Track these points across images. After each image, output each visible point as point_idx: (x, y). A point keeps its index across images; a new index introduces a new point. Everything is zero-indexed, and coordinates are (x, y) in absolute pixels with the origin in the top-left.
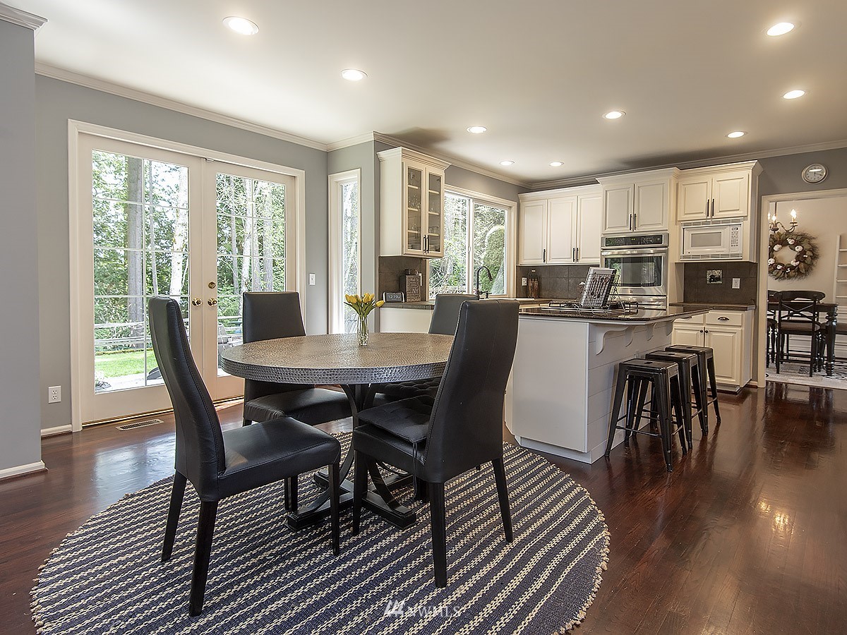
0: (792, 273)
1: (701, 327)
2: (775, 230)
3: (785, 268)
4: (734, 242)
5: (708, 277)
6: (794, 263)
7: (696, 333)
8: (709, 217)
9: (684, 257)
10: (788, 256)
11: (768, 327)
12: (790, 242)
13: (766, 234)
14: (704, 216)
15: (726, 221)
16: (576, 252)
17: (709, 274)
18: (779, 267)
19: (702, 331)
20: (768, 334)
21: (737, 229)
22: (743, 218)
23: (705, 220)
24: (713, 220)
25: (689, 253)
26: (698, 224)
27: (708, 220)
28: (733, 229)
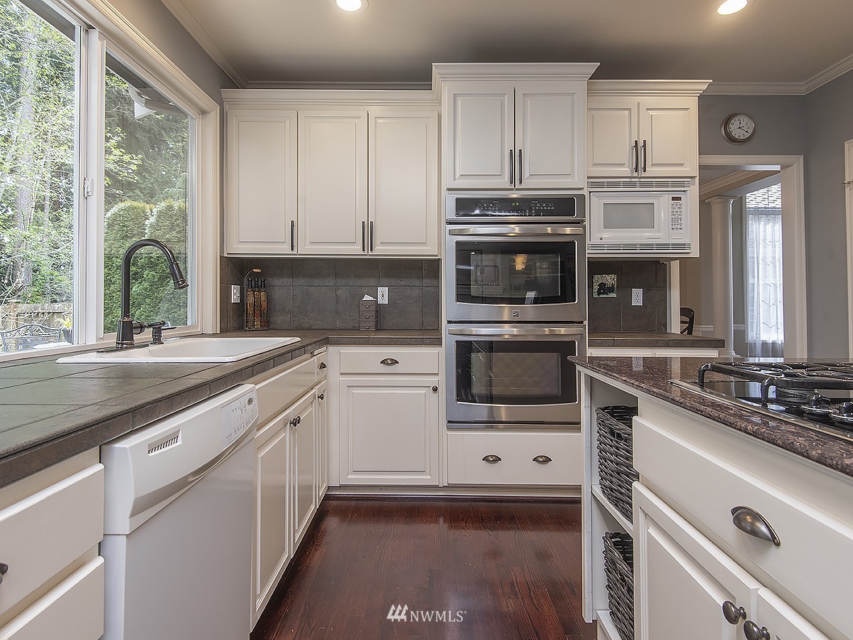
4: (676, 223)
5: (596, 287)
8: (638, 174)
9: (594, 247)
15: (662, 183)
16: (368, 232)
21: (679, 199)
22: (689, 180)
23: (628, 180)
24: (642, 180)
25: (601, 239)
26: (617, 185)
27: (633, 180)
28: (674, 199)
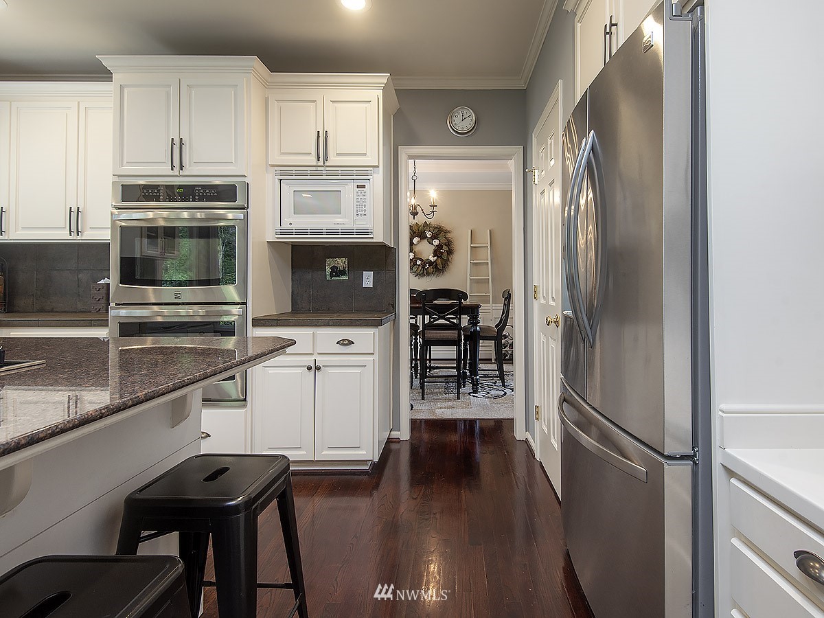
0: (431, 270)
1: (309, 361)
2: (415, 214)
3: (424, 263)
4: (360, 210)
5: (328, 270)
6: (432, 259)
7: (299, 371)
8: (321, 163)
9: (283, 231)
10: (426, 250)
11: (411, 336)
12: (429, 235)
13: (406, 222)
14: (312, 160)
15: (346, 172)
16: (75, 215)
17: (330, 263)
18: (419, 262)
19: (309, 368)
20: (411, 345)
21: (364, 186)
22: (372, 169)
23: (314, 168)
24: (327, 169)
25: (291, 224)
26: (304, 173)
27: (319, 168)
28: (358, 187)
